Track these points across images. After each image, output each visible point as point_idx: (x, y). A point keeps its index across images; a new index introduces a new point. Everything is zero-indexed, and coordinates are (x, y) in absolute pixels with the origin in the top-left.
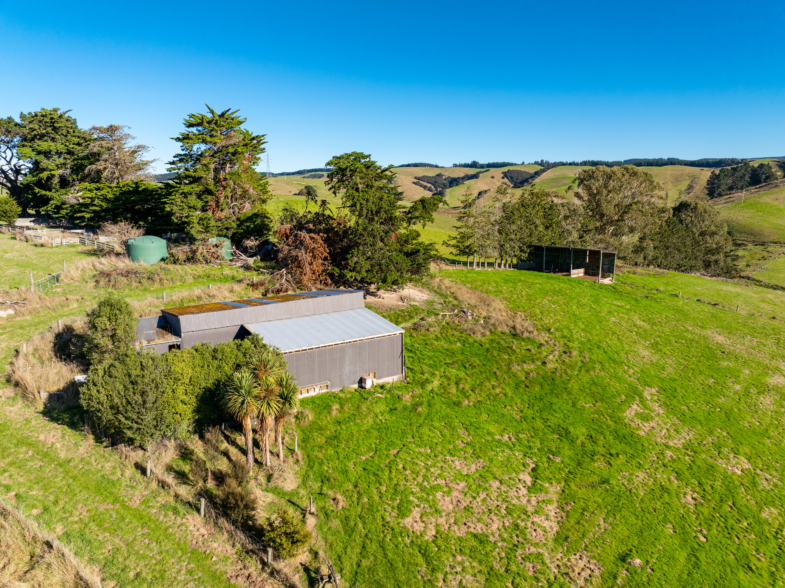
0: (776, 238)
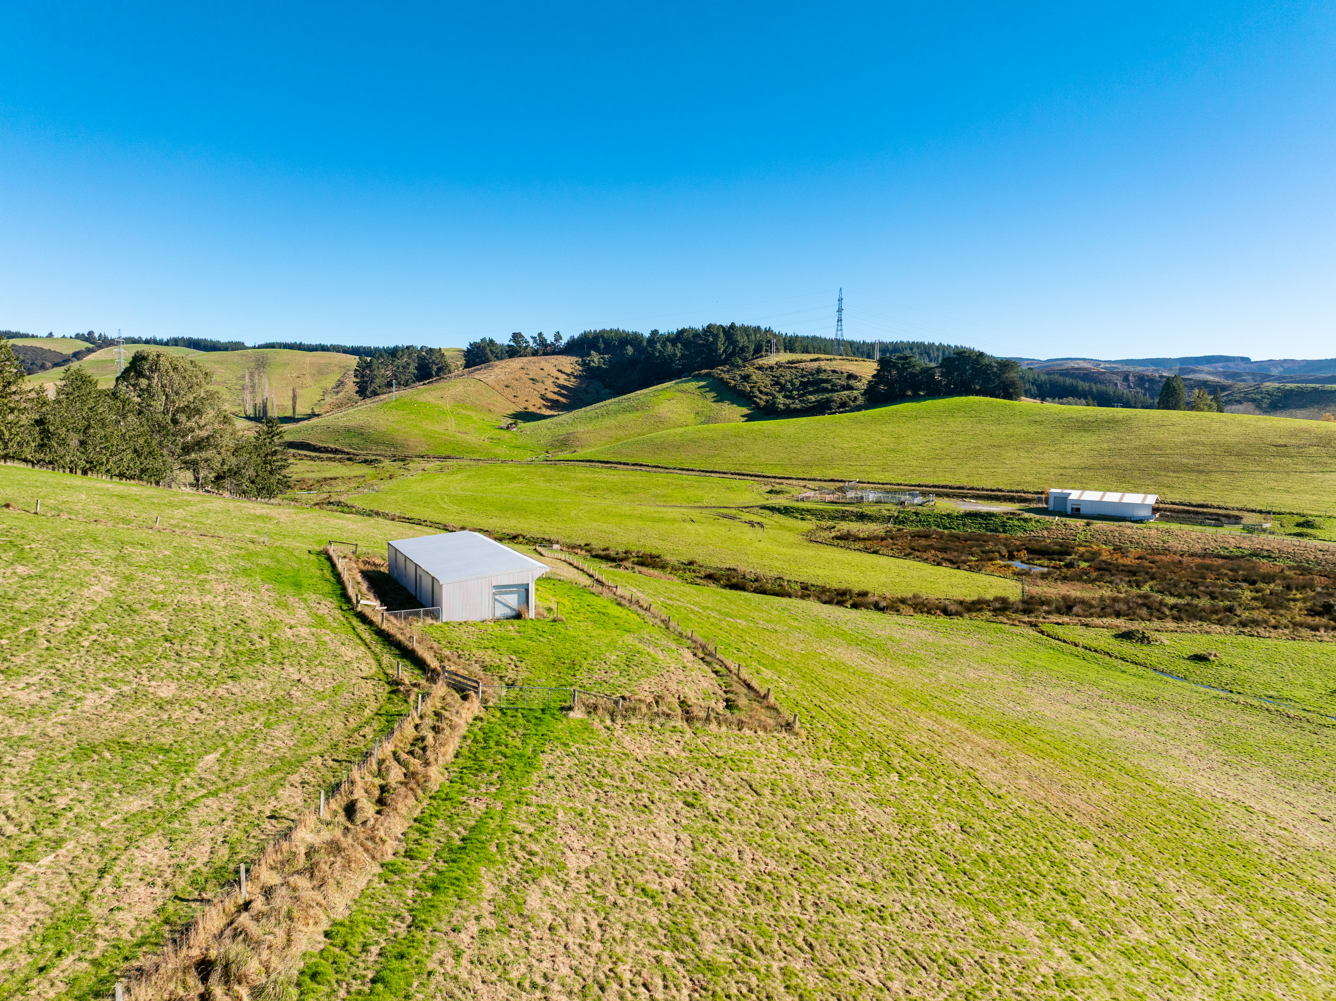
0: (422, 450)
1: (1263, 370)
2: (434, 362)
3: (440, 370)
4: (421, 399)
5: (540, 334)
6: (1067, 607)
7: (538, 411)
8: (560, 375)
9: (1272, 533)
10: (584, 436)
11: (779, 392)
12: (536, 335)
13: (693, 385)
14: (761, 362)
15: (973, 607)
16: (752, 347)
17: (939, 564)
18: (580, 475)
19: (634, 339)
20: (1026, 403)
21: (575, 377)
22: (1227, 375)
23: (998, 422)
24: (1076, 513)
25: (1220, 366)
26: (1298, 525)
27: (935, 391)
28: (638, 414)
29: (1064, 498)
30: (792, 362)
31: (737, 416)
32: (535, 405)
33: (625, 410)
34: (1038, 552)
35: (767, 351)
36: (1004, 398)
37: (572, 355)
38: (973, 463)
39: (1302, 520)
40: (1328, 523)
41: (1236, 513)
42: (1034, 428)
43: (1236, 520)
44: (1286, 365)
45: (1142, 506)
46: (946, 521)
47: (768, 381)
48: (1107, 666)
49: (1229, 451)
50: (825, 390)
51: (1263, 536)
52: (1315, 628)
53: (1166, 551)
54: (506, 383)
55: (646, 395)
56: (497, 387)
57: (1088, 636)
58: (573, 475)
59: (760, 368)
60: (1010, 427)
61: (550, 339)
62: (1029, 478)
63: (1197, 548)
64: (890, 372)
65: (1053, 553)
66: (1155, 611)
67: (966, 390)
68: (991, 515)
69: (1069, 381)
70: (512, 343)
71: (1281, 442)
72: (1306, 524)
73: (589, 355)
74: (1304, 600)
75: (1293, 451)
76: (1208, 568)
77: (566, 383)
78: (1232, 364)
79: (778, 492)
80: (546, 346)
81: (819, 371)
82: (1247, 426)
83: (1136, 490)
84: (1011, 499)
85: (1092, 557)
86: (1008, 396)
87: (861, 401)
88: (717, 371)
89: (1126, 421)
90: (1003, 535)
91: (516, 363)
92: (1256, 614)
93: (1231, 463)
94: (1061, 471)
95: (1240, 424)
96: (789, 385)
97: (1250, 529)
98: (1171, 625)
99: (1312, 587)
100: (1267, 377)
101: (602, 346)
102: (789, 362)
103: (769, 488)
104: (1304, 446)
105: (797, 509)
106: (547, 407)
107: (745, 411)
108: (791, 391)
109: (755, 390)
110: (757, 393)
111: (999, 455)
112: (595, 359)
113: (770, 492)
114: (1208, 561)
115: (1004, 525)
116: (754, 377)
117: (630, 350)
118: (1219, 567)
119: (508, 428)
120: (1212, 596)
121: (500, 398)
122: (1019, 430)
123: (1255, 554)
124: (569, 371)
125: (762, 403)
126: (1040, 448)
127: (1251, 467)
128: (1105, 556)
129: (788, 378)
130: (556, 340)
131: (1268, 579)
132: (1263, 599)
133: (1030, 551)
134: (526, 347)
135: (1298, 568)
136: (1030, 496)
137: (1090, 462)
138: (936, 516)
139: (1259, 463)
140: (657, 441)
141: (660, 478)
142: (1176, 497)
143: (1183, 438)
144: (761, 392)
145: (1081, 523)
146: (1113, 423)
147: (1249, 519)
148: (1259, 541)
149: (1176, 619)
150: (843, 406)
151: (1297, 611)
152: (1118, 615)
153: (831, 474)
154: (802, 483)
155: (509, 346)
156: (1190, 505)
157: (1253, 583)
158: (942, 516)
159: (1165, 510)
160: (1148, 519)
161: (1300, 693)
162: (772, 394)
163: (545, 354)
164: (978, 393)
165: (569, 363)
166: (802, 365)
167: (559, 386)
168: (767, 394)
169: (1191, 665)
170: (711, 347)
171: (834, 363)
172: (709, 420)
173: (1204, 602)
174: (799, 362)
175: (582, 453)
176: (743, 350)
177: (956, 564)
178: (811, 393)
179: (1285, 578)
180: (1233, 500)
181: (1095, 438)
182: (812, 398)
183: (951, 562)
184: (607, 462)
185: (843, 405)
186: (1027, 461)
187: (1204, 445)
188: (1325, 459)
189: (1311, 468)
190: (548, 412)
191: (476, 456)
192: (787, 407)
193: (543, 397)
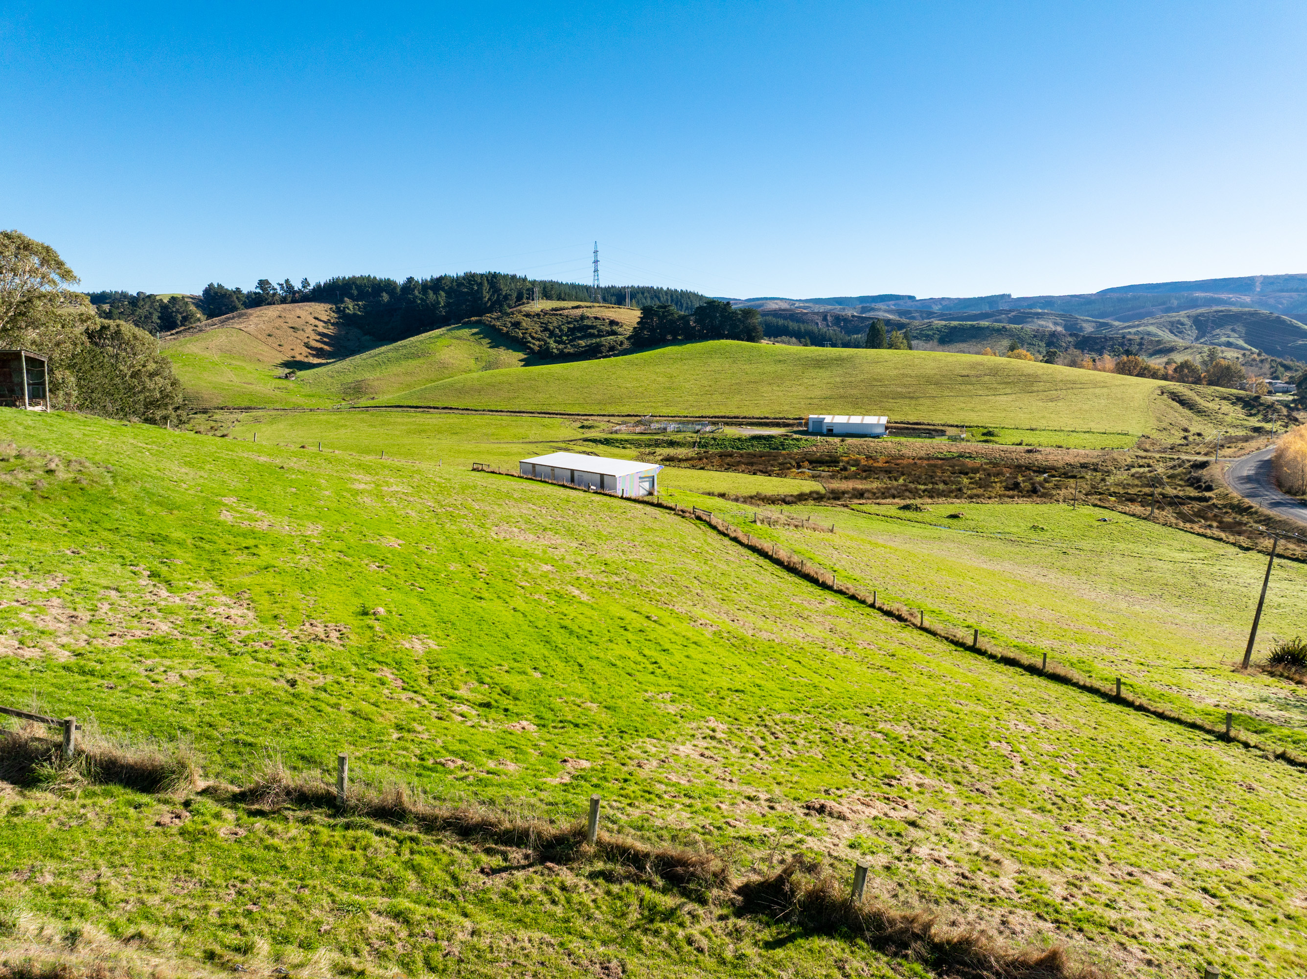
0: (216, 402)
1: (926, 308)
2: (178, 311)
3: (185, 319)
4: (186, 351)
5: (287, 281)
6: (860, 494)
7: (306, 360)
8: (317, 322)
9: (968, 441)
10: (376, 383)
11: (550, 337)
12: (283, 282)
13: (466, 332)
14: (526, 308)
15: (801, 498)
16: (515, 295)
17: (755, 474)
18: (399, 420)
19: (388, 286)
20: (765, 344)
21: (333, 324)
22: (901, 313)
23: (750, 361)
24: (830, 432)
25: (892, 305)
26: (984, 434)
27: (691, 336)
28: (421, 361)
29: (820, 422)
30: (556, 310)
31: (515, 361)
32: (301, 354)
33: (406, 357)
34: (816, 462)
35: (528, 298)
36: (748, 340)
37: (325, 302)
38: (738, 397)
39: (985, 431)
40: (1002, 432)
41: (941, 428)
42: (779, 367)
43: (942, 433)
44: (944, 303)
45: (878, 425)
46: (738, 444)
47: (537, 328)
48: (902, 525)
49: (929, 381)
50: (592, 336)
51: (963, 443)
52: (1012, 497)
53: (902, 457)
54: (268, 332)
55: (421, 342)
56: (260, 337)
57: (882, 510)
58: (392, 420)
59: (527, 315)
60: (760, 366)
61: (297, 285)
62: (786, 408)
63: (922, 453)
64: (652, 319)
65: (827, 462)
66: (915, 494)
67: (718, 335)
68: (770, 438)
69: (781, 322)
70: (258, 290)
71: (965, 373)
72: (989, 434)
73: (342, 302)
74: (1001, 482)
75: (974, 379)
76: (935, 466)
77: (326, 331)
78: (901, 302)
79: (589, 427)
80: (294, 292)
81: (583, 318)
82: (939, 361)
83: (868, 413)
84: (778, 425)
85: (856, 463)
86: (751, 339)
87: (626, 345)
88: (487, 318)
89: (850, 359)
90: (784, 452)
91: (271, 312)
92: (975, 491)
93: (932, 390)
94: (809, 401)
95: (934, 360)
96: (557, 331)
97: (953, 439)
98: (930, 501)
99: (1002, 474)
100: (930, 314)
101: (355, 292)
102: (553, 310)
103: (580, 425)
104: (980, 376)
105: (617, 440)
106: (314, 356)
107: (522, 356)
108: (560, 337)
109: (527, 336)
110: (530, 339)
111: (758, 390)
112: (350, 306)
113: (582, 427)
114: (932, 462)
115: (782, 444)
116: (524, 324)
117: (385, 297)
118: (942, 465)
119: (286, 377)
120: (945, 483)
121: (266, 348)
122: (768, 369)
123: (961, 456)
124: (325, 318)
125: (537, 348)
126: (788, 383)
127: (946, 393)
128: (863, 462)
129: (555, 324)
130: (304, 287)
131: (975, 471)
132: (976, 483)
133: (811, 462)
134: (274, 294)
135: (991, 463)
136: (791, 422)
137: (829, 393)
138: (730, 440)
139: (951, 389)
140: (458, 386)
141: (476, 419)
142: (898, 418)
143: (895, 372)
144: (533, 338)
145: (837, 440)
146: (840, 360)
147: (951, 432)
148: (961, 447)
149: (931, 497)
150: (613, 351)
151: (998, 488)
152: (894, 497)
153: (626, 410)
154: (606, 419)
155: (255, 293)
156: (908, 423)
157: (966, 474)
158: (734, 440)
159: (892, 428)
160: (882, 434)
161: (1014, 530)
162: (543, 340)
163: (294, 301)
164: (727, 337)
165: (322, 310)
166: (566, 312)
167: (320, 334)
168: (539, 340)
169: (950, 521)
170: (476, 296)
171: (594, 310)
172: (488, 366)
173: (941, 486)
174: (562, 309)
175: (381, 400)
176: (506, 297)
177: (769, 474)
178: (580, 338)
179: (985, 470)
180: (937, 418)
181: (828, 373)
182: (582, 343)
183: (761, 471)
184: (417, 407)
185: (612, 348)
186: (780, 394)
187: (911, 377)
188: (995, 386)
189: (986, 392)
190: (316, 361)
191: (278, 406)
192: (561, 352)
193: (307, 345)
